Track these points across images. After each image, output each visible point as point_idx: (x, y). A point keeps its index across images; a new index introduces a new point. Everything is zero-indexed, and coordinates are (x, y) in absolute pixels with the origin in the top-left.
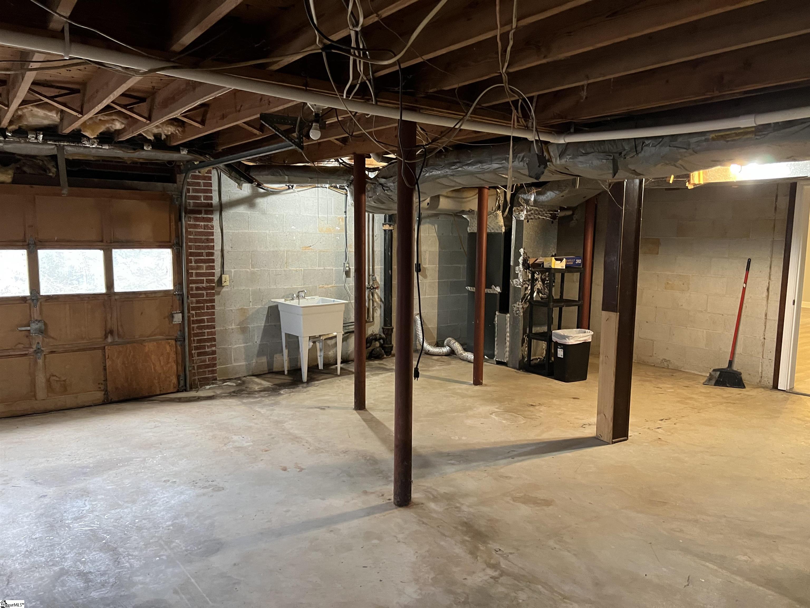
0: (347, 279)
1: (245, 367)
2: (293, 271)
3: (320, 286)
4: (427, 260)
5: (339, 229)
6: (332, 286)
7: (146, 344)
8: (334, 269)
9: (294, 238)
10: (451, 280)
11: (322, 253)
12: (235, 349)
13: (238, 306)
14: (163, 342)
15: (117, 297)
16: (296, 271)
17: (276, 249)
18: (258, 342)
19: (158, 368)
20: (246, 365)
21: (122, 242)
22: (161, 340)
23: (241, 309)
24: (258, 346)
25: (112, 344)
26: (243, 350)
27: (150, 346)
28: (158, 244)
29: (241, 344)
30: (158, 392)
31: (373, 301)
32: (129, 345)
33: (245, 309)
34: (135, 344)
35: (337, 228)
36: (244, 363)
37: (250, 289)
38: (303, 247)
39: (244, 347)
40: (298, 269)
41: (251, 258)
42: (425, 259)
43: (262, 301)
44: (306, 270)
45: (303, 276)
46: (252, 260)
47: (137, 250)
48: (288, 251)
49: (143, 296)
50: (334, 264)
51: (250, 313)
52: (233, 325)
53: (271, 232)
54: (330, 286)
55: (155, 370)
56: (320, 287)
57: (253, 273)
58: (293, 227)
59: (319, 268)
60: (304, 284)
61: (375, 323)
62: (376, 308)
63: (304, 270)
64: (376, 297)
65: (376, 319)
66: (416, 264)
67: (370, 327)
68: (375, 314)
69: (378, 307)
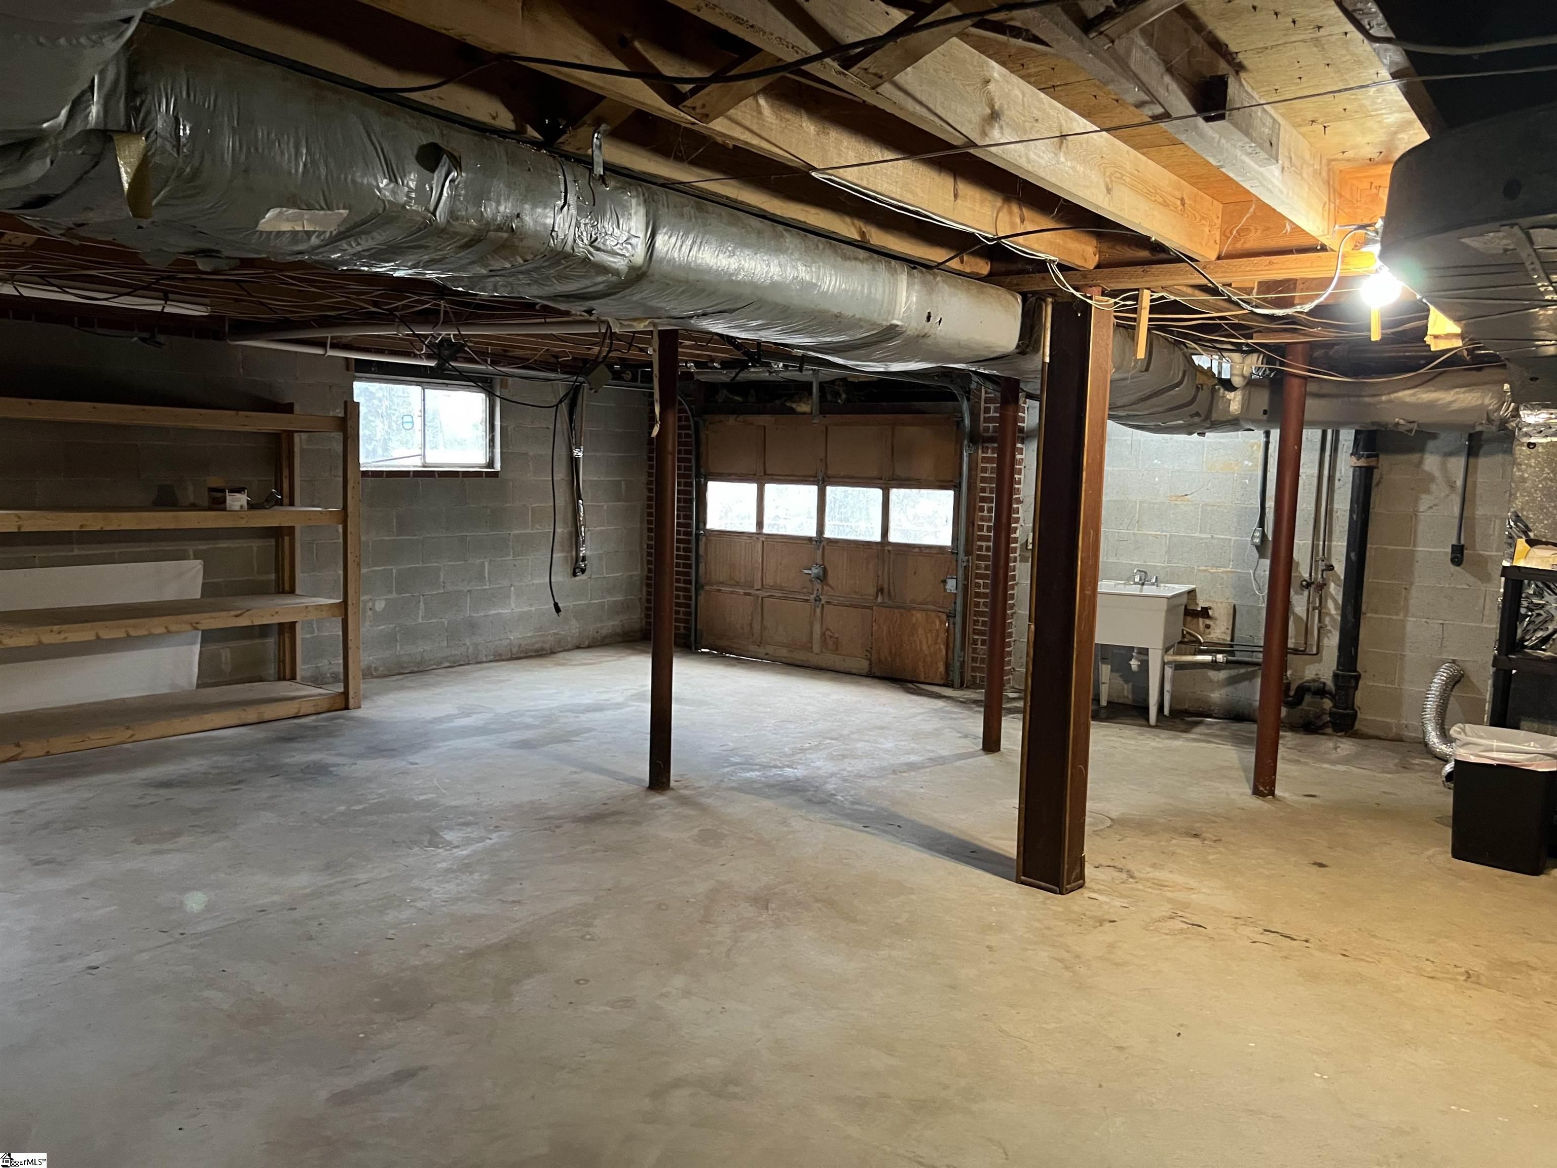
2: (1150, 537)
4: (1494, 540)
5: (1250, 464)
6: (1228, 572)
7: (914, 612)
8: (1233, 538)
9: (1157, 479)
11: (1209, 508)
14: (933, 614)
15: (890, 548)
16: (1156, 536)
17: (1122, 497)
19: (925, 647)
21: (901, 480)
22: (931, 611)
25: (881, 605)
27: (919, 616)
28: (938, 484)
30: (922, 679)
31: (1320, 612)
32: (896, 610)
34: (902, 610)
35: (1246, 462)
38: (1171, 496)
40: (1159, 533)
42: (1487, 536)
44: (1175, 536)
45: (1169, 548)
47: (915, 491)
48: (1142, 502)
49: (917, 550)
50: (1233, 529)
54: (1222, 570)
55: (921, 649)
58: (1156, 461)
59: (1203, 536)
60: (1169, 562)
61: (1321, 660)
62: (1329, 628)
63: (1171, 536)
64: (1331, 605)
65: (1325, 653)
66: (1453, 546)
67: (1310, 664)
68: (1325, 641)
69: (1333, 627)
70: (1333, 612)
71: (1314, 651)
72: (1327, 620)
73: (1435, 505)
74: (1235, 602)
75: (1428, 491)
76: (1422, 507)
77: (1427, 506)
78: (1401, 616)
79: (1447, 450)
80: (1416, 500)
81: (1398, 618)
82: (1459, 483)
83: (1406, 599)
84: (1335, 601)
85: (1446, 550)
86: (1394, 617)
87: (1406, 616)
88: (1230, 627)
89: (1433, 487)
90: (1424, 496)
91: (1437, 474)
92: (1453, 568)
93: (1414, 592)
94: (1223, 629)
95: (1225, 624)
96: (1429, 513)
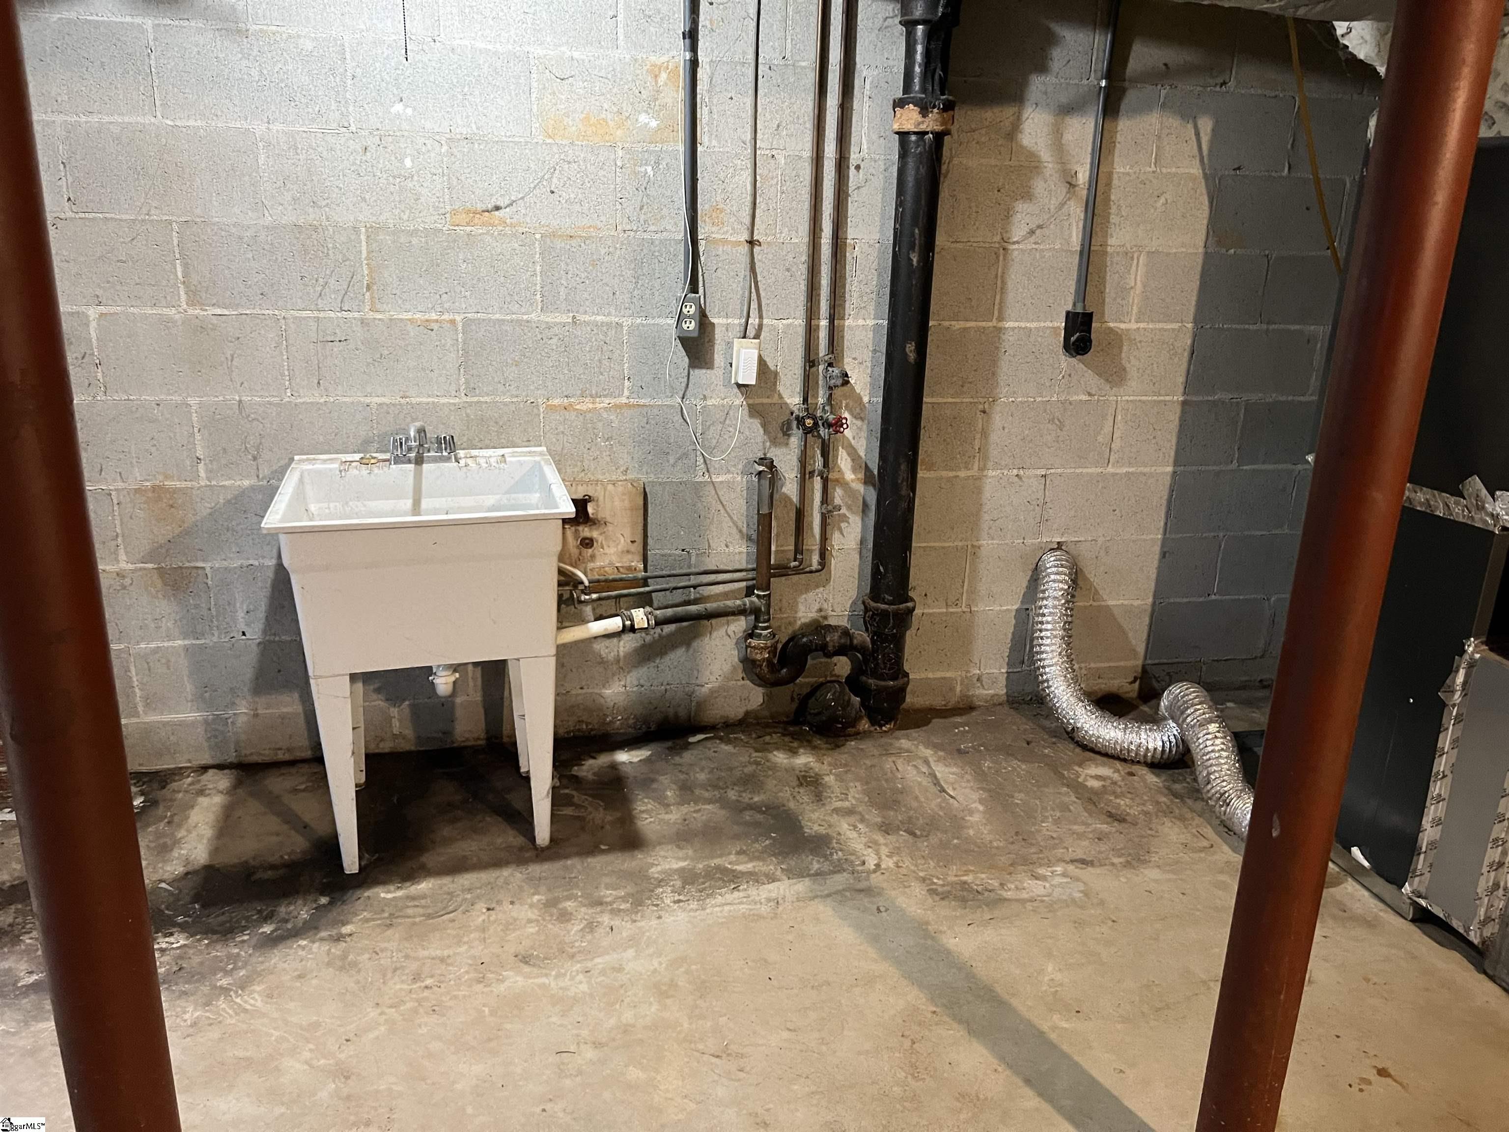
0: (697, 373)
1: (201, 730)
2: (410, 327)
3: (556, 402)
4: (1135, 298)
5: (654, 124)
6: (616, 406)
8: (627, 322)
9: (408, 162)
10: (1254, 397)
11: (559, 244)
12: (144, 657)
13: (138, 477)
16: (427, 325)
17: (313, 216)
18: (255, 633)
20: (206, 722)
23: (154, 488)
24: (255, 649)
26: (183, 663)
29: (169, 638)
31: (825, 481)
33: (176, 491)
35: (643, 118)
36: (191, 715)
37: (193, 401)
38: (455, 212)
39: (186, 649)
40: (434, 316)
41: (183, 256)
42: (1124, 291)
43: (255, 458)
44: (479, 322)
45: (466, 352)
46: (185, 266)
48: (373, 231)
50: (623, 299)
51: (204, 509)
52: (123, 557)
53: (276, 127)
54: (603, 403)
56: (552, 408)
57: (200, 328)
58: (398, 107)
59: (549, 318)
60: (471, 390)
61: (828, 580)
62: (844, 511)
63: (467, 322)
64: (844, 462)
65: (835, 564)
66: (1068, 313)
67: (807, 591)
68: (836, 540)
69: (849, 508)
70: (849, 476)
71: (815, 565)
72: (838, 496)
73: (1040, 227)
74: (643, 478)
75: (1027, 195)
76: (1018, 231)
77: (1027, 229)
78: (974, 472)
79: (1064, 99)
80: (1007, 215)
81: (969, 473)
82: (1083, 176)
83: (985, 434)
84: (853, 453)
85: (1056, 324)
86: (962, 474)
87: (982, 469)
88: (639, 538)
89: (1039, 187)
90: (1021, 207)
91: (1046, 156)
92: (1065, 362)
93: (997, 419)
94: (623, 543)
95: (627, 532)
96: (1028, 245)
